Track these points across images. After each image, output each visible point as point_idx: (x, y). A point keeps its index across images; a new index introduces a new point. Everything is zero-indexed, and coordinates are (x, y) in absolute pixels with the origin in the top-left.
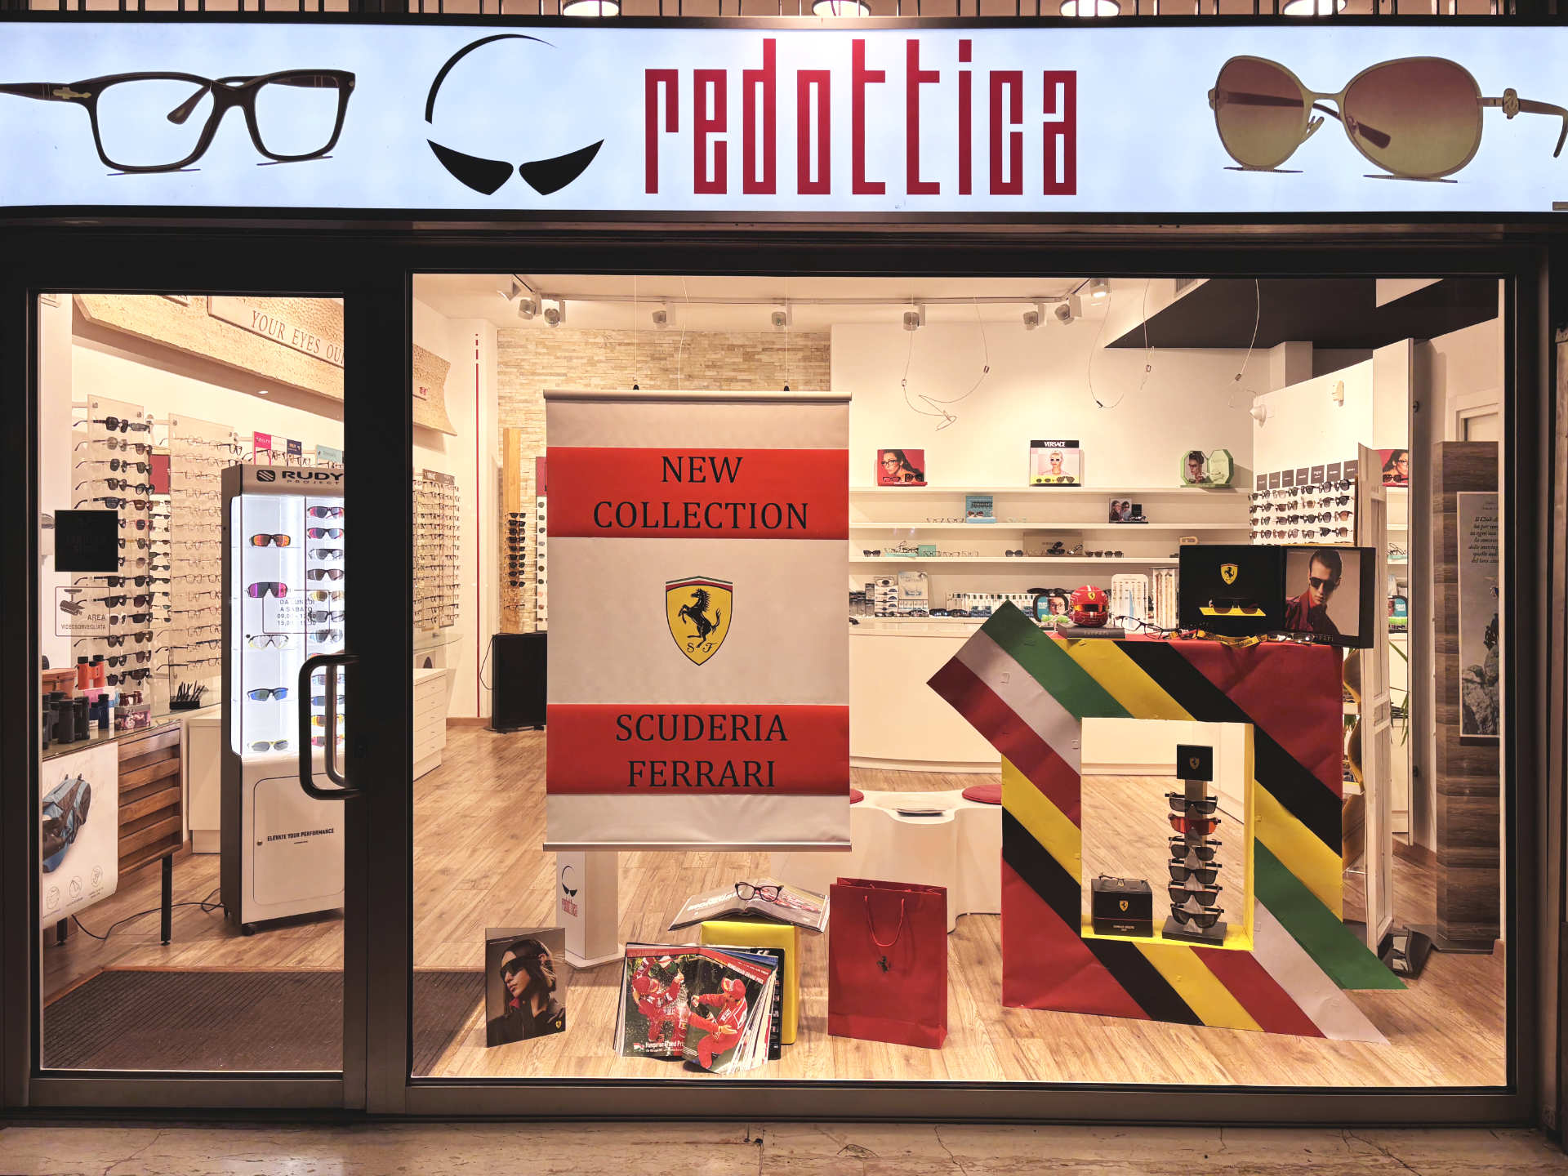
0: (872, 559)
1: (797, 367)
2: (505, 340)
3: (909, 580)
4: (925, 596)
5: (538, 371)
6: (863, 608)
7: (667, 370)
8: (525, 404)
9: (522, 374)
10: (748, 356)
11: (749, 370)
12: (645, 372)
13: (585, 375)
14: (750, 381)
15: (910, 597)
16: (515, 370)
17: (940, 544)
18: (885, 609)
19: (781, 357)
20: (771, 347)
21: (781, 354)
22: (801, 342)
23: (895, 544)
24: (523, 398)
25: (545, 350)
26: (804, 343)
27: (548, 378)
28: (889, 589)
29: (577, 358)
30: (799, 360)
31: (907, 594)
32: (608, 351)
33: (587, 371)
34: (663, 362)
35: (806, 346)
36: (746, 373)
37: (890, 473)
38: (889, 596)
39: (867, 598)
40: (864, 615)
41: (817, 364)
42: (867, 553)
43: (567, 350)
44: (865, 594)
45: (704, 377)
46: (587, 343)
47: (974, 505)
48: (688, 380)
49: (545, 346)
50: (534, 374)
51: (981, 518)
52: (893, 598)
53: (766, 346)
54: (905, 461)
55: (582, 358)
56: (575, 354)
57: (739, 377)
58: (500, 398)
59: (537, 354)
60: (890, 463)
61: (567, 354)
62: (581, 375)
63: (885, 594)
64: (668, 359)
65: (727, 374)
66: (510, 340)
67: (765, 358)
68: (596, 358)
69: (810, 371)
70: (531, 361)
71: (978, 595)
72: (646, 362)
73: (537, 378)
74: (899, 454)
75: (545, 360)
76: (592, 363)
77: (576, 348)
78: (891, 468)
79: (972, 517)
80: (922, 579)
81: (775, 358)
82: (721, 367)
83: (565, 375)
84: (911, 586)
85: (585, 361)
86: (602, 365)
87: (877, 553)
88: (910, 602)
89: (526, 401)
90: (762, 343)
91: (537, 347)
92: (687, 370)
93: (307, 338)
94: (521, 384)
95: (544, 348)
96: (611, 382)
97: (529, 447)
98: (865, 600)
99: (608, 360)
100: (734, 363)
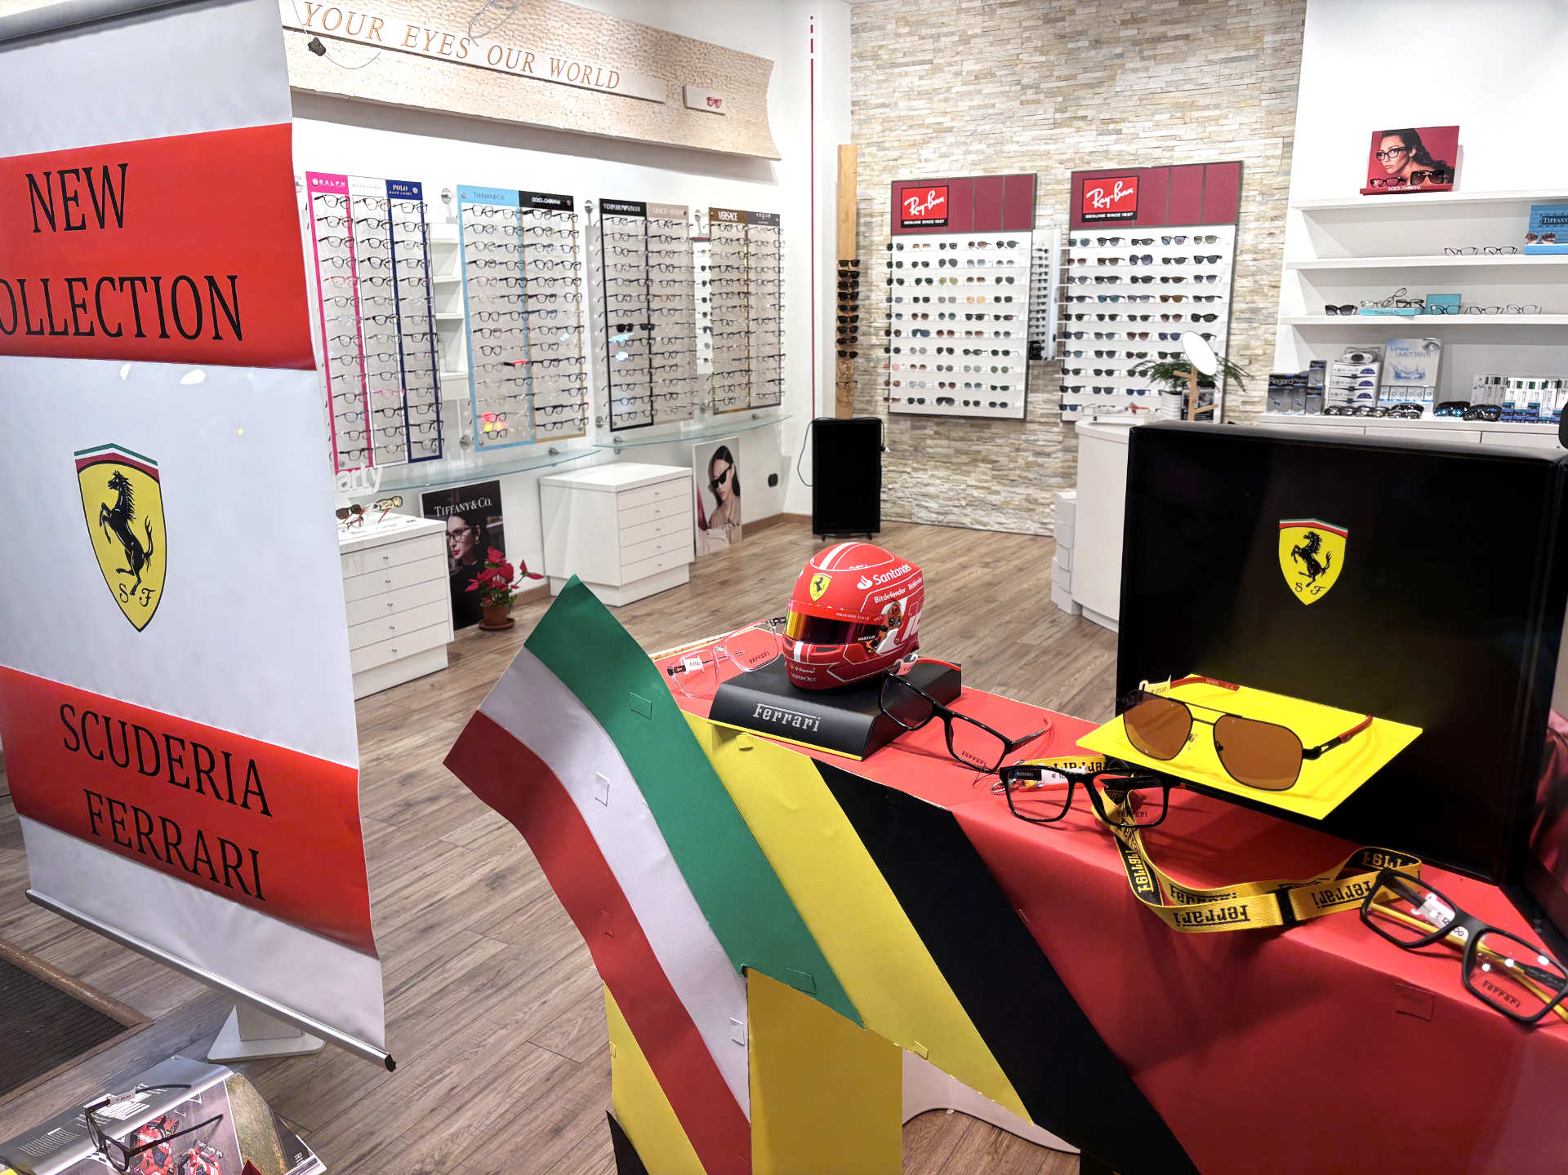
0: (1339, 319)
2: (859, 21)
3: (1404, 352)
4: (1430, 381)
5: (898, 61)
6: (1301, 400)
7: (1064, 37)
8: (881, 110)
9: (879, 67)
11: (1188, 19)
12: (1034, 45)
13: (956, 59)
14: (1186, 37)
15: (1401, 383)
16: (871, 63)
17: (1469, 292)
18: (1350, 401)
23: (1386, 292)
24: (880, 101)
25: (907, 29)
27: (909, 69)
28: (1361, 368)
29: (946, 35)
31: (1398, 376)
32: (986, 18)
33: (957, 53)
34: (1059, 24)
36: (1184, 25)
37: (1390, 171)
38: (1360, 380)
39: (1310, 385)
40: (1302, 412)
42: (1330, 309)
43: (933, 26)
44: (1307, 378)
45: (1117, 41)
46: (960, 11)
47: (1544, 222)
48: (1095, 49)
49: (907, 24)
50: (894, 65)
51: (1551, 244)
52: (1368, 383)
54: (1420, 148)
55: (952, 34)
56: (945, 30)
57: (1171, 34)
58: (854, 103)
59: (898, 35)
60: (1392, 154)
61: (934, 31)
62: (950, 60)
63: (1354, 377)
64: (1067, 18)
65: (1153, 30)
66: (866, 20)
68: (970, 32)
70: (890, 47)
71: (1526, 381)
72: (1036, 28)
73: (896, 70)
74: (1410, 137)
75: (907, 43)
76: (965, 40)
77: (945, 19)
78: (1392, 163)
79: (1533, 244)
80: (1428, 353)
82: (1144, 20)
83: (930, 62)
84: (1409, 363)
85: (956, 38)
86: (978, 40)
87: (1348, 309)
88: (1401, 390)
89: (883, 105)
91: (897, 27)
92: (1093, 33)
93: (440, 38)
94: (879, 81)
95: (906, 25)
96: (987, 65)
97: (885, 169)
98: (1307, 388)
99: (985, 33)
100: (1164, 12)
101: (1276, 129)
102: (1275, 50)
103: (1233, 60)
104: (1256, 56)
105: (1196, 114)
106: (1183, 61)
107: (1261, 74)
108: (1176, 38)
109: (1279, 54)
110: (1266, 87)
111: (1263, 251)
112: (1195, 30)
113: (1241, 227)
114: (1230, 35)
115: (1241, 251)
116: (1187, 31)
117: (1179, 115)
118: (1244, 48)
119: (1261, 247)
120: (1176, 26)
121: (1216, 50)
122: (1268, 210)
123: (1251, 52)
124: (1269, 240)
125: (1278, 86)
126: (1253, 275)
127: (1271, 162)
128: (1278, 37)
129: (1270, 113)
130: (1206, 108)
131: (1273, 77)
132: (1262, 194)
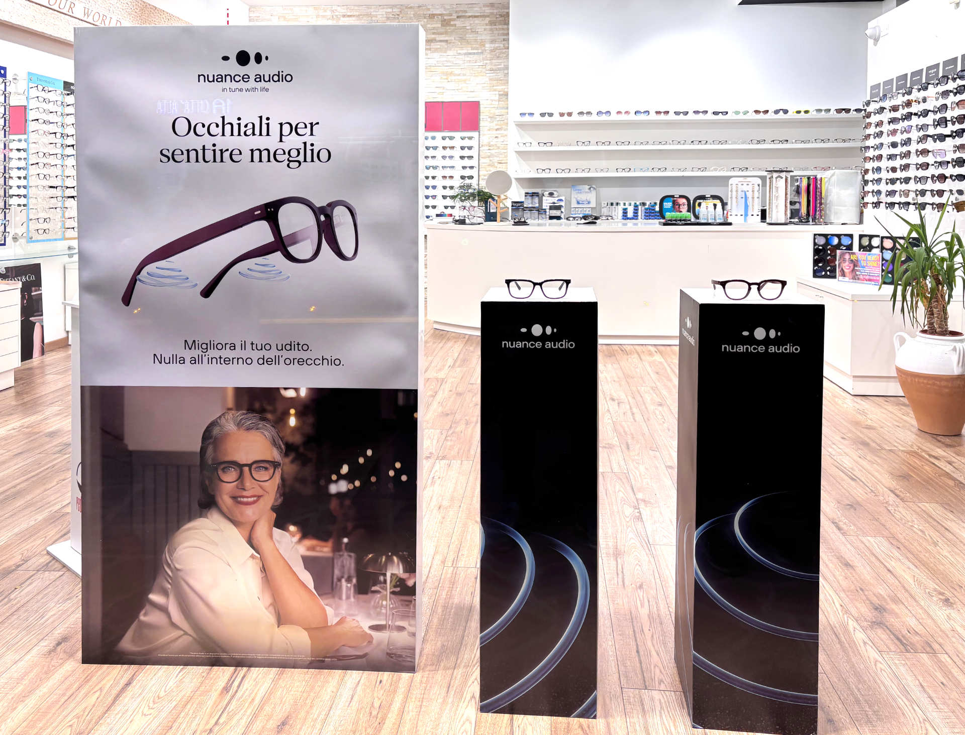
1: (485, 30)
2: (255, 15)
10: (446, 23)
11: (446, 33)
14: (446, 41)
19: (472, 22)
20: (464, 14)
21: (472, 21)
22: (488, 10)
26: (492, 11)
28: (556, 199)
30: (487, 25)
35: (492, 13)
36: (445, 36)
41: (500, 27)
49: (286, 19)
53: (460, 14)
66: (258, 15)
67: (458, 23)
69: (495, 32)
77: (310, 20)
80: (591, 191)
81: (467, 23)
84: (582, 197)
88: (580, 209)
90: (456, 12)
91: (279, 20)
100: (434, 28)
101: (495, 88)
102: (492, 51)
103: (470, 54)
104: (482, 53)
105: (453, 78)
106: (445, 52)
107: (485, 62)
108: (441, 41)
109: (494, 53)
110: (488, 67)
111: (493, 145)
112: (450, 38)
113: (481, 133)
114: (468, 42)
115: (482, 145)
116: (447, 38)
117: (445, 77)
118: (477, 49)
119: (492, 143)
120: (440, 36)
121: (462, 48)
122: (494, 125)
123: (480, 51)
124: (496, 140)
125: (494, 67)
126: (489, 157)
127: (494, 102)
128: (493, 45)
129: (491, 80)
130: (459, 75)
131: (491, 64)
132: (490, 117)
